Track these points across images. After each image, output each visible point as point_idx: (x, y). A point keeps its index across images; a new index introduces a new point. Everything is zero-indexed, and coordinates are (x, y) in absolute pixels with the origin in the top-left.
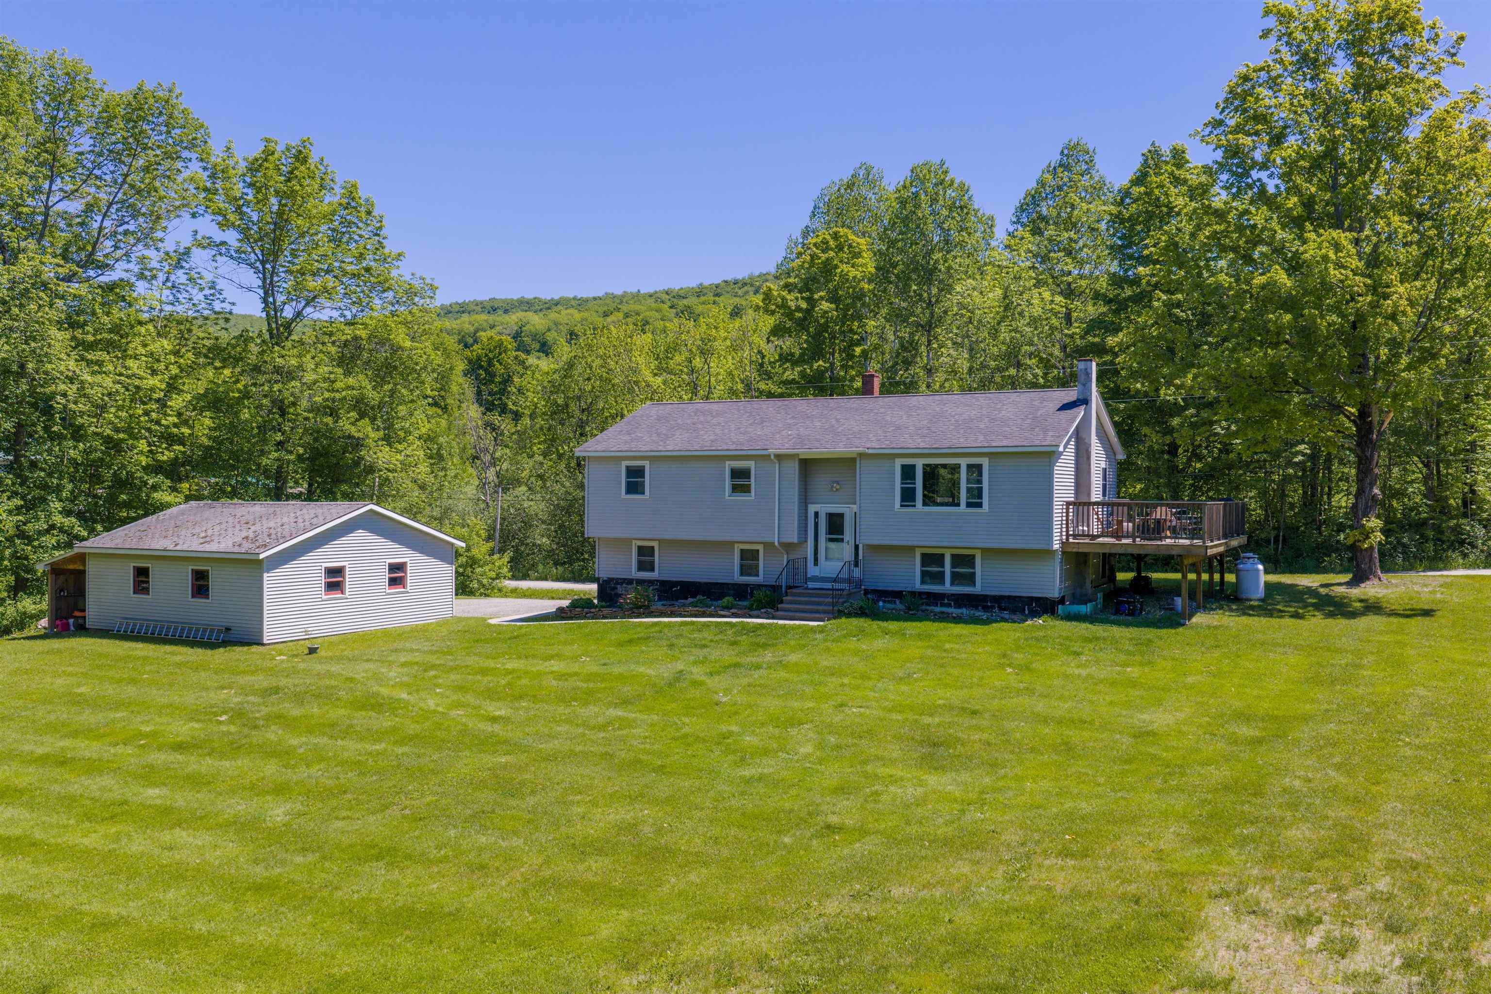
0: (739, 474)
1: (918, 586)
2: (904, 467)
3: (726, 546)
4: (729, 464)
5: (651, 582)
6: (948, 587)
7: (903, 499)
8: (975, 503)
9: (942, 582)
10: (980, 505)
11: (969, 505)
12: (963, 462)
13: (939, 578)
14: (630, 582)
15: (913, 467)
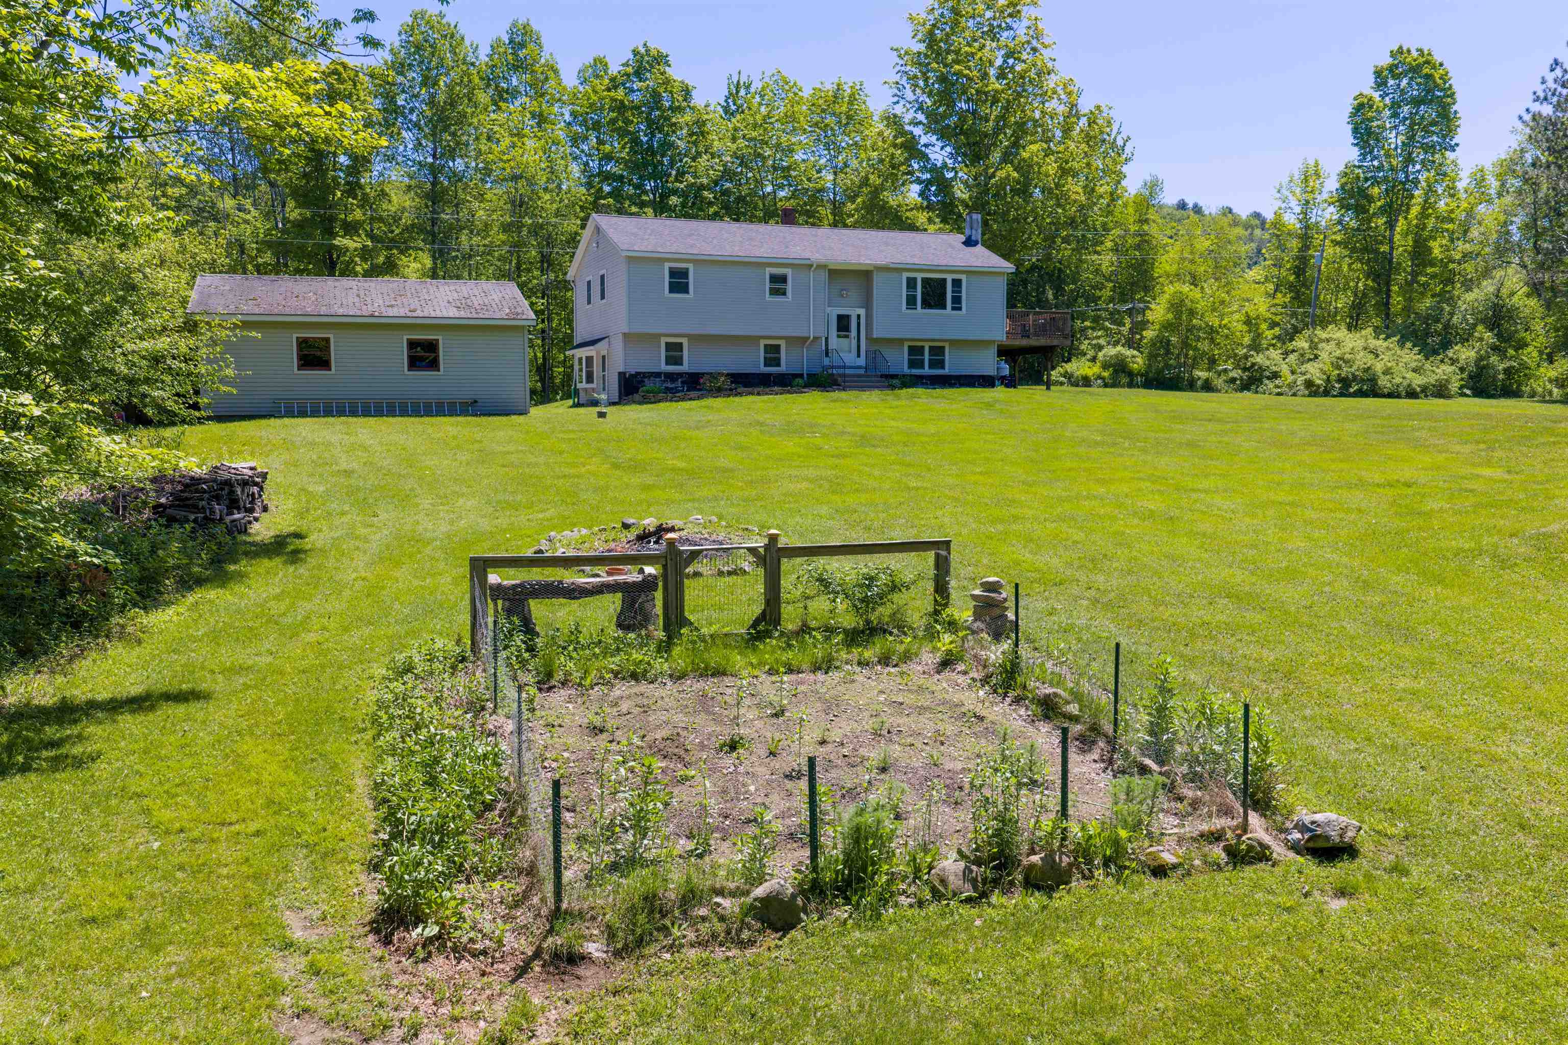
0: (779, 281)
1: (906, 370)
2: (909, 279)
3: (754, 340)
4: (769, 271)
5: (680, 375)
6: (927, 371)
7: (908, 304)
8: (957, 306)
9: (923, 367)
10: (960, 309)
11: (953, 309)
12: (949, 278)
13: (919, 364)
14: (658, 375)
15: (915, 279)
